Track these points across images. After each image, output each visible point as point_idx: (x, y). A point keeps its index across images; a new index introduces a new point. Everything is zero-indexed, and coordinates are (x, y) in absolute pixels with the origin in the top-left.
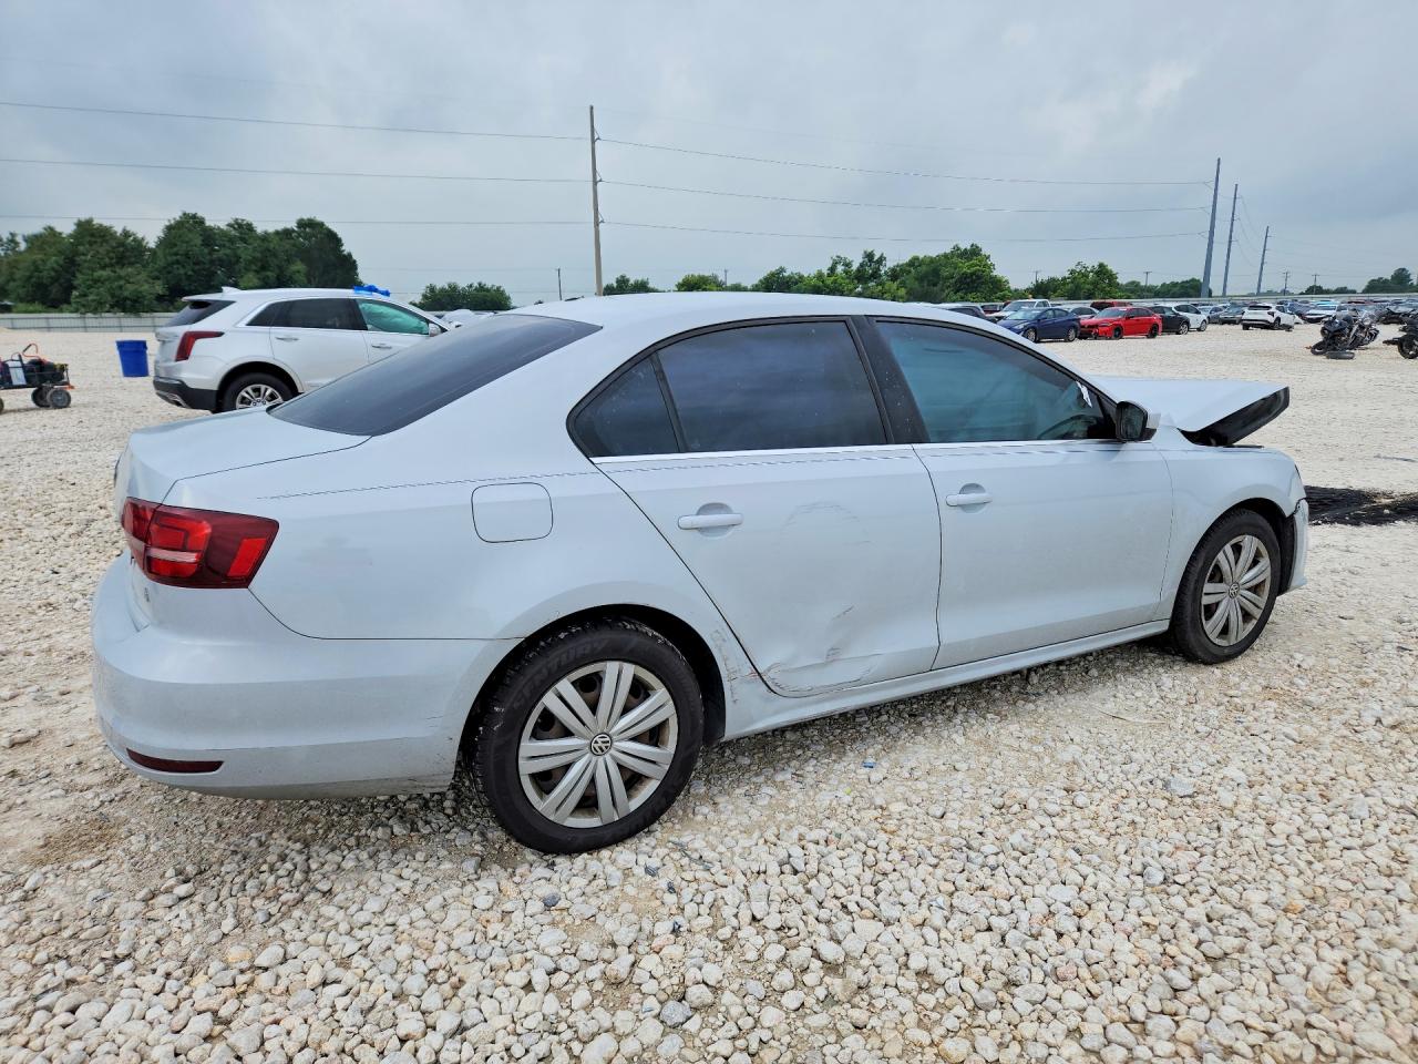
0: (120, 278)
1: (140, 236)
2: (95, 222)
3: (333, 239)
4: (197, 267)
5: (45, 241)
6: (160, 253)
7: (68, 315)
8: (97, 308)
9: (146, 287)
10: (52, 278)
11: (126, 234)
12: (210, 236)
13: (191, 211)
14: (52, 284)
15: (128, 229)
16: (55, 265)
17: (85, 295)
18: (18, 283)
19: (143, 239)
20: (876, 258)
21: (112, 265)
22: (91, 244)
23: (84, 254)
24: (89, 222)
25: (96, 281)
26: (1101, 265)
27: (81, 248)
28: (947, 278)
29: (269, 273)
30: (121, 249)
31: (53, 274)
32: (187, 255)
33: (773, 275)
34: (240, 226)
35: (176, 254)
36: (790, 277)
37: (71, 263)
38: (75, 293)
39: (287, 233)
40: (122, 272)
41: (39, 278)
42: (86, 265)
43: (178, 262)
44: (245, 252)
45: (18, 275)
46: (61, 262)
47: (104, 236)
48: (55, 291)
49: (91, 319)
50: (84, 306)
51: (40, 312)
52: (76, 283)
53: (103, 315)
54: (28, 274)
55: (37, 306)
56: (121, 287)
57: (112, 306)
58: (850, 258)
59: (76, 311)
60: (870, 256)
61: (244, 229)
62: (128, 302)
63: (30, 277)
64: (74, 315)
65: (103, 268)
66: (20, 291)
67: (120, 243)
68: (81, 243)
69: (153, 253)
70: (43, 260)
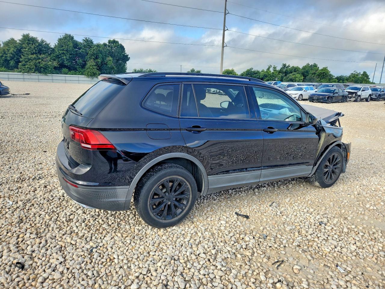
0: (39, 59)
1: (48, 42)
2: (30, 35)
3: (122, 48)
5: (10, 42)
6: (56, 50)
7: (16, 73)
8: (29, 71)
9: (50, 63)
10: (11, 57)
11: (43, 41)
12: (76, 45)
13: (68, 33)
14: (11, 60)
15: (43, 39)
16: (13, 52)
17: (24, 65)
19: (49, 44)
20: (286, 66)
21: (36, 53)
22: (28, 44)
23: (25, 48)
24: (28, 35)
25: (29, 59)
26: (365, 72)
27: (24, 45)
29: (99, 60)
30: (40, 47)
31: (11, 55)
32: (67, 51)
35: (63, 50)
37: (19, 51)
38: (20, 64)
39: (105, 45)
40: (40, 57)
41: (5, 57)
42: (26, 52)
43: (63, 53)
44: (90, 51)
46: (15, 51)
47: (34, 41)
48: (12, 63)
49: (27, 76)
50: (24, 70)
51: (5, 71)
52: (21, 60)
53: (32, 74)
55: (4, 69)
56: (39, 62)
57: (35, 71)
59: (20, 72)
61: (88, 43)
62: (42, 69)
63: (2, 56)
65: (32, 54)
67: (40, 45)
68: (24, 44)
69: (53, 50)
70: (8, 50)
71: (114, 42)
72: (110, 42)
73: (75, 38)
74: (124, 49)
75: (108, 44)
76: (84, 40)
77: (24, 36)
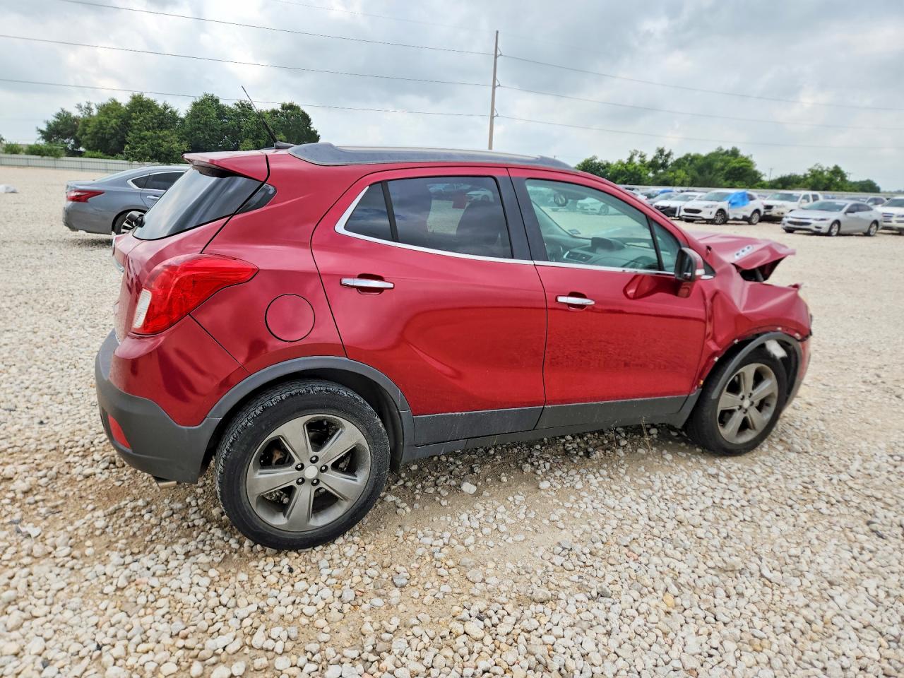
1: (175, 109)
3: (306, 118)
4: (211, 133)
5: (110, 109)
6: (187, 122)
7: (120, 161)
8: (141, 158)
9: (176, 145)
10: (112, 134)
11: (166, 107)
12: (222, 112)
13: (210, 93)
14: (111, 138)
16: (115, 126)
17: (134, 148)
18: (89, 136)
20: (665, 153)
21: (154, 128)
22: (140, 112)
23: (135, 120)
24: (140, 97)
25: (142, 139)
27: (134, 115)
28: (719, 170)
29: (261, 141)
30: (161, 117)
31: (113, 131)
32: (206, 124)
33: (588, 161)
34: (243, 105)
36: (600, 164)
37: (126, 124)
38: (127, 147)
39: (274, 113)
40: (161, 134)
41: (103, 134)
42: (135, 127)
43: (199, 129)
44: (247, 125)
45: (89, 130)
46: (119, 123)
47: (150, 107)
48: (113, 143)
50: (132, 156)
51: (101, 158)
52: (128, 139)
53: (146, 163)
54: (95, 130)
55: (99, 153)
56: (159, 144)
57: (151, 158)
58: (645, 152)
59: (127, 159)
60: (661, 151)
61: (245, 109)
63: (96, 133)
64: (126, 162)
65: (148, 130)
66: (89, 142)
67: (162, 113)
68: (134, 111)
69: (183, 121)
70: (107, 122)
71: (291, 107)
72: (284, 107)
73: (221, 102)
74: (309, 120)
75: (280, 110)
76: (238, 105)
77: (134, 98)
